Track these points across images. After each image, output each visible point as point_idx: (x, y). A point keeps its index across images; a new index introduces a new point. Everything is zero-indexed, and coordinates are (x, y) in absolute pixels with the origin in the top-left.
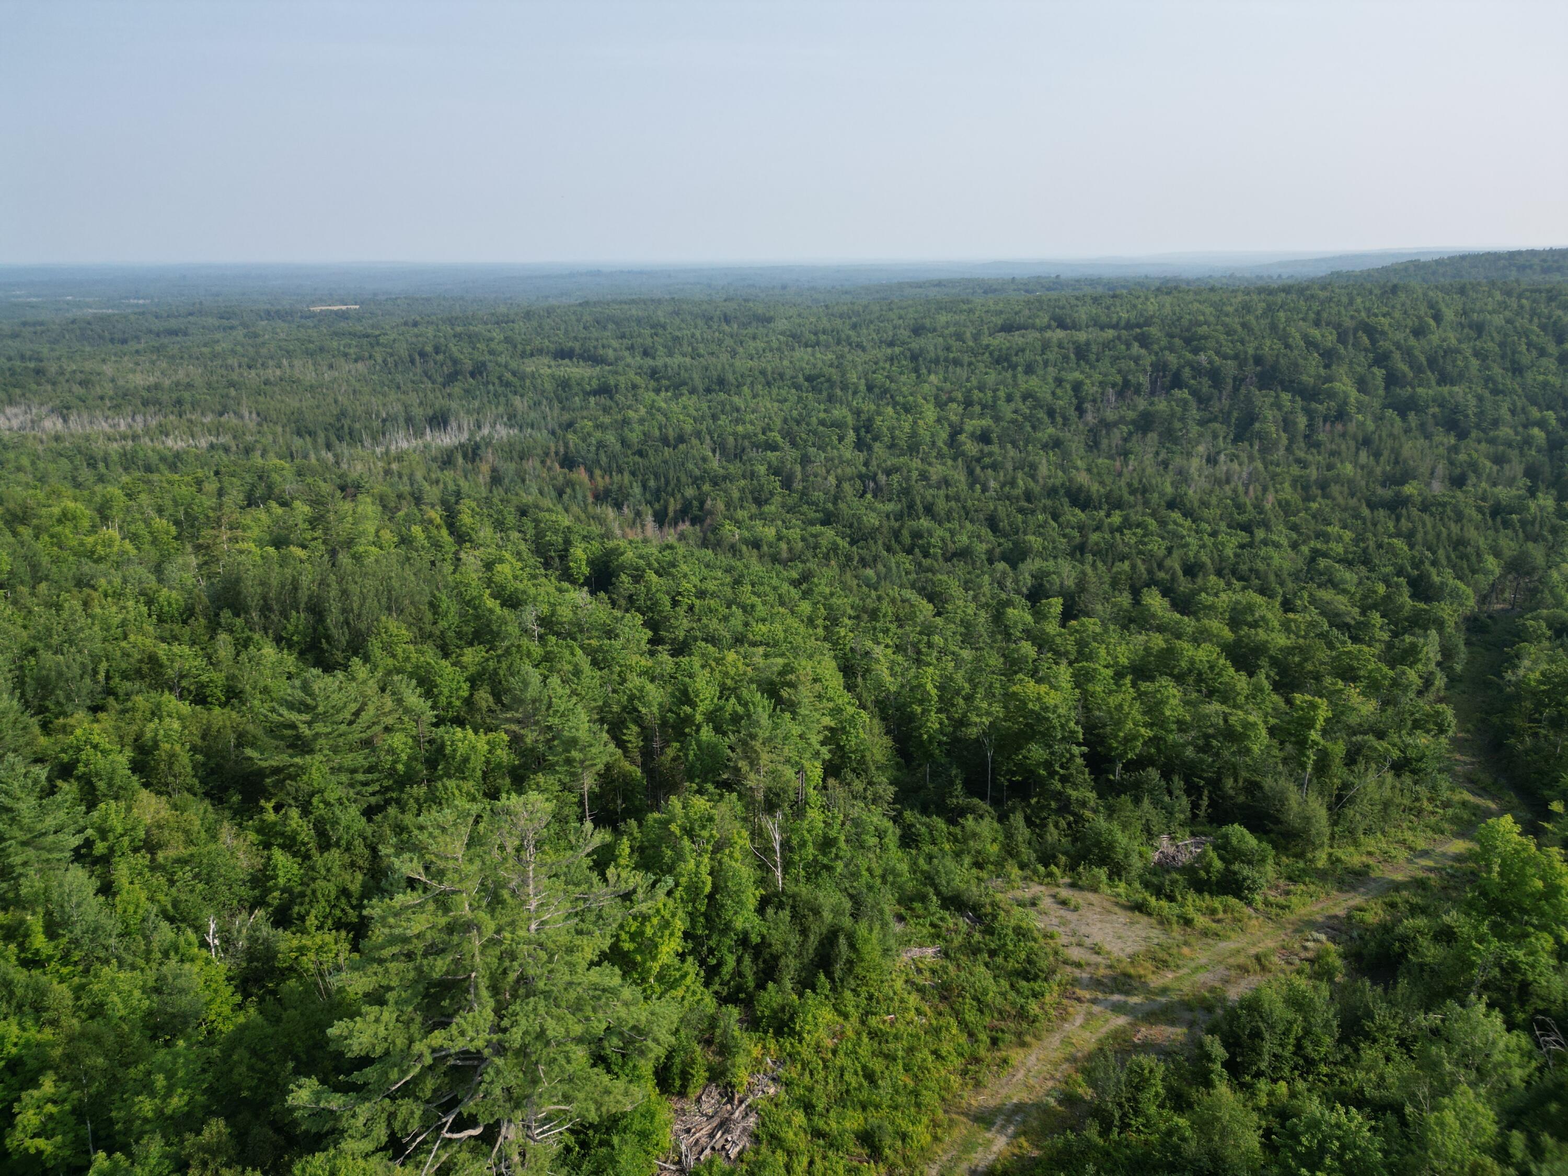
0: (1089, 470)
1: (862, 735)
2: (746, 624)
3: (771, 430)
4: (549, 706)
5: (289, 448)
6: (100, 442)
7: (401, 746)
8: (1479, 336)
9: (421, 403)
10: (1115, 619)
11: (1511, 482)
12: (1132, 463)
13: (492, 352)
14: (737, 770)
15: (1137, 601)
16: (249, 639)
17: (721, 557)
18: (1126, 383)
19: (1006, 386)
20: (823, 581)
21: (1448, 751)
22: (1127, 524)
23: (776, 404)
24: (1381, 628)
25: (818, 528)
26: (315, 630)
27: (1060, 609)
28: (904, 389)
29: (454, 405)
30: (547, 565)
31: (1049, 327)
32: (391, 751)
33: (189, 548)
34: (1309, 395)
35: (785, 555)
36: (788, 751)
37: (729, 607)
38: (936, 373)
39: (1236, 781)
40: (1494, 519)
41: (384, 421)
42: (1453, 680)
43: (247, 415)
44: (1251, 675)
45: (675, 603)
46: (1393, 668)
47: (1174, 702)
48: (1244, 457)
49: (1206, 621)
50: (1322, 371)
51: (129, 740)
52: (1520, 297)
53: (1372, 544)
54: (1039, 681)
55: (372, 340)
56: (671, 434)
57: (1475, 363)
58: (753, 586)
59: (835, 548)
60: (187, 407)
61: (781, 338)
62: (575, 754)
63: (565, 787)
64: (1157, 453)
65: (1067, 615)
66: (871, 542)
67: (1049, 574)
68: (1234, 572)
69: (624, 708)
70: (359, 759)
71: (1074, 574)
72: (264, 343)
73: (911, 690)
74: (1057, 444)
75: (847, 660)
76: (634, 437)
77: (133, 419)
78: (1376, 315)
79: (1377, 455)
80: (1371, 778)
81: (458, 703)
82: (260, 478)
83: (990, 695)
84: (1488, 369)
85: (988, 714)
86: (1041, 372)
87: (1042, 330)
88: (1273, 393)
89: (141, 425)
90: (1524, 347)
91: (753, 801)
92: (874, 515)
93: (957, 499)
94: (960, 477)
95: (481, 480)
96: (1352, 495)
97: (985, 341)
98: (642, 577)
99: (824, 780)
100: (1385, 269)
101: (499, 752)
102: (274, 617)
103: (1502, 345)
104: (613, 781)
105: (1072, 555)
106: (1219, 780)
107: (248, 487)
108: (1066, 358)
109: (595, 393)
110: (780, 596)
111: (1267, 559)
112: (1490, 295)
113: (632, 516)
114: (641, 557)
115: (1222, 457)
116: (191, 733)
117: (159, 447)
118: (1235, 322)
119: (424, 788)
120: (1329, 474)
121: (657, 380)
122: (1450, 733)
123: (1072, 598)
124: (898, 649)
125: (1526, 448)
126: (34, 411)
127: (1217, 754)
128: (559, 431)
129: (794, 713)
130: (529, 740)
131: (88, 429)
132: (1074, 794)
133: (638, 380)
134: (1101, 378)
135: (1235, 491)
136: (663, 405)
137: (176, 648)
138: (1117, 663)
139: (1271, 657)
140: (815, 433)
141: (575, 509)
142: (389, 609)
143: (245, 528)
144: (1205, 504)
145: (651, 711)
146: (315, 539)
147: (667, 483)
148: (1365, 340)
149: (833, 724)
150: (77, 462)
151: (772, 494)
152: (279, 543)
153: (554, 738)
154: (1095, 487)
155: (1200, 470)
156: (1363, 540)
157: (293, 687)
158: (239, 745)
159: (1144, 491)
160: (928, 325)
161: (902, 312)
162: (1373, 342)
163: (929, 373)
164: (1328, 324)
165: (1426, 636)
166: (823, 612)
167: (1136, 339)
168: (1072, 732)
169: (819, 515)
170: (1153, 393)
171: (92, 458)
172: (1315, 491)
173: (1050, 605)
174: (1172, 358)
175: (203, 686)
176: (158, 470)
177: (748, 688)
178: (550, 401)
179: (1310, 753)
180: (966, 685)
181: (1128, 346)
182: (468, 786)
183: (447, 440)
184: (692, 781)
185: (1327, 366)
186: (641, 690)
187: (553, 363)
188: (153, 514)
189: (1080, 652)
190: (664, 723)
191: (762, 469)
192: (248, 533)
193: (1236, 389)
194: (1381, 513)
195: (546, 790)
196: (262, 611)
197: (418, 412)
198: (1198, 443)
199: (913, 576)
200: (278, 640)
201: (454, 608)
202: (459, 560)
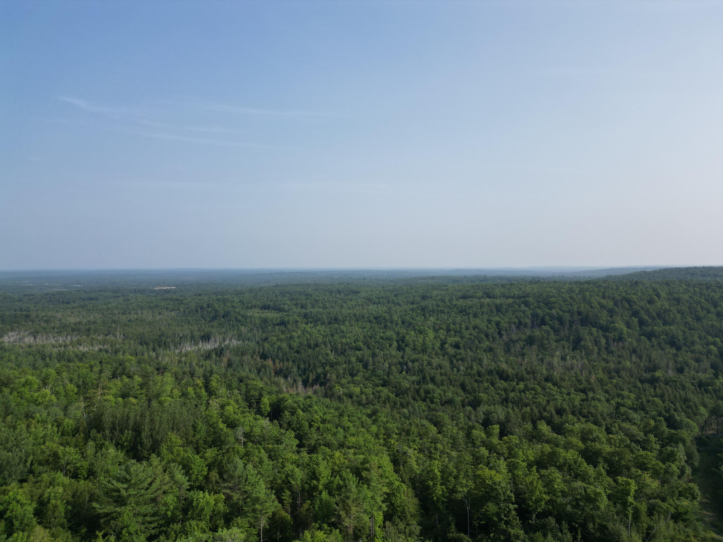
0: (507, 362)
1: (403, 497)
2: (345, 437)
3: (358, 341)
4: (246, 480)
5: (135, 350)
6: (49, 348)
7: (171, 502)
8: (679, 304)
9: (199, 330)
10: (525, 437)
11: (705, 371)
12: (526, 360)
13: (233, 307)
14: (339, 516)
15: (535, 427)
16: (103, 444)
17: (334, 403)
18: (520, 323)
19: (465, 323)
20: (383, 415)
21: (700, 510)
22: (526, 388)
23: (360, 329)
24: (655, 443)
25: (380, 388)
26: (135, 439)
27: (498, 431)
28: (419, 323)
29: (214, 330)
30: (250, 406)
31: (483, 297)
32: (165, 504)
33: (82, 399)
34: (605, 329)
35: (364, 401)
36: (366, 506)
37: (337, 428)
38: (433, 316)
39: (594, 524)
40: (700, 389)
41: (181, 338)
42: (695, 471)
43: (118, 335)
44: (595, 467)
45: (311, 426)
46: (664, 464)
47: (559, 481)
48: (578, 357)
49: (570, 438)
50: (609, 319)
51: (36, 498)
52: (694, 287)
53: (644, 400)
54: (491, 468)
55: (179, 302)
56: (312, 343)
57: (678, 316)
58: (349, 417)
59: (388, 398)
60: (92, 332)
61: (363, 300)
62: (258, 506)
63: (252, 525)
64: (538, 355)
65: (502, 434)
66: (406, 395)
67: (491, 413)
68: (580, 413)
69: (283, 481)
70: (148, 509)
71: (504, 413)
72: (131, 304)
73: (427, 473)
74: (491, 350)
75: (395, 456)
76: (295, 344)
77: (66, 338)
78: (630, 294)
79: (640, 358)
80: (662, 523)
81: (201, 478)
82: (120, 364)
83: (467, 476)
84: (685, 318)
85: (467, 486)
86: (481, 317)
87: (479, 298)
88: (588, 328)
89: (69, 340)
90: (700, 309)
91: (347, 534)
92: (406, 382)
93: (446, 375)
94: (446, 364)
95: (223, 365)
96: (632, 376)
97: (455, 302)
98: (295, 412)
99: (384, 522)
100: (630, 274)
101: (219, 505)
102: (117, 433)
103: (690, 308)
104: (276, 522)
105: (502, 403)
106: (585, 524)
107: (114, 369)
108: (491, 311)
109: (278, 324)
110: (362, 423)
111: (595, 407)
112: (680, 286)
113: (292, 382)
114: (295, 402)
115: (568, 357)
116: (68, 494)
117: (76, 350)
118: (567, 296)
119: (180, 526)
120: (620, 366)
121: (307, 319)
122: (699, 499)
123: (504, 425)
124: (421, 451)
125: (709, 355)
126: (22, 334)
127: (583, 510)
128: (260, 342)
129: (368, 485)
130: (235, 498)
131: (45, 342)
132: (512, 531)
133: (298, 319)
134: (508, 320)
135: (576, 373)
136: (309, 330)
137: (67, 449)
138: (528, 459)
139: (604, 457)
140: (378, 343)
141: (266, 379)
142: (173, 429)
143: (109, 389)
144: (563, 380)
145: (296, 483)
146: (142, 394)
147: (309, 366)
148: (627, 305)
149: (388, 491)
150: (37, 358)
151: (358, 371)
152: (124, 396)
153: (247, 497)
154: (510, 370)
155: (558, 363)
156: (640, 398)
157: (121, 470)
158: (90, 501)
159: (533, 373)
160: (428, 295)
161: (417, 290)
162: (631, 306)
163: (430, 316)
164: (609, 298)
165: (678, 447)
166: (383, 431)
167: (523, 303)
168: (509, 497)
169: (381, 382)
170: (533, 327)
171: (44, 355)
172: (613, 374)
173: (493, 429)
174: (540, 312)
175: (77, 469)
176: (74, 361)
177: (346, 471)
178: (258, 328)
179: (629, 509)
180: (455, 470)
181: (520, 306)
182: (202, 524)
183: (209, 346)
184: (316, 523)
185: (611, 316)
186: (292, 471)
187: (260, 311)
188: (67, 382)
189: (510, 453)
190: (303, 490)
191: (354, 359)
192: (111, 391)
193: (571, 326)
194: (647, 385)
195: (242, 527)
196: (111, 430)
197: (197, 334)
198: (556, 351)
199: (427, 413)
200: (117, 445)
201: (204, 428)
202: (209, 404)
